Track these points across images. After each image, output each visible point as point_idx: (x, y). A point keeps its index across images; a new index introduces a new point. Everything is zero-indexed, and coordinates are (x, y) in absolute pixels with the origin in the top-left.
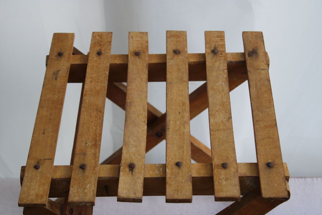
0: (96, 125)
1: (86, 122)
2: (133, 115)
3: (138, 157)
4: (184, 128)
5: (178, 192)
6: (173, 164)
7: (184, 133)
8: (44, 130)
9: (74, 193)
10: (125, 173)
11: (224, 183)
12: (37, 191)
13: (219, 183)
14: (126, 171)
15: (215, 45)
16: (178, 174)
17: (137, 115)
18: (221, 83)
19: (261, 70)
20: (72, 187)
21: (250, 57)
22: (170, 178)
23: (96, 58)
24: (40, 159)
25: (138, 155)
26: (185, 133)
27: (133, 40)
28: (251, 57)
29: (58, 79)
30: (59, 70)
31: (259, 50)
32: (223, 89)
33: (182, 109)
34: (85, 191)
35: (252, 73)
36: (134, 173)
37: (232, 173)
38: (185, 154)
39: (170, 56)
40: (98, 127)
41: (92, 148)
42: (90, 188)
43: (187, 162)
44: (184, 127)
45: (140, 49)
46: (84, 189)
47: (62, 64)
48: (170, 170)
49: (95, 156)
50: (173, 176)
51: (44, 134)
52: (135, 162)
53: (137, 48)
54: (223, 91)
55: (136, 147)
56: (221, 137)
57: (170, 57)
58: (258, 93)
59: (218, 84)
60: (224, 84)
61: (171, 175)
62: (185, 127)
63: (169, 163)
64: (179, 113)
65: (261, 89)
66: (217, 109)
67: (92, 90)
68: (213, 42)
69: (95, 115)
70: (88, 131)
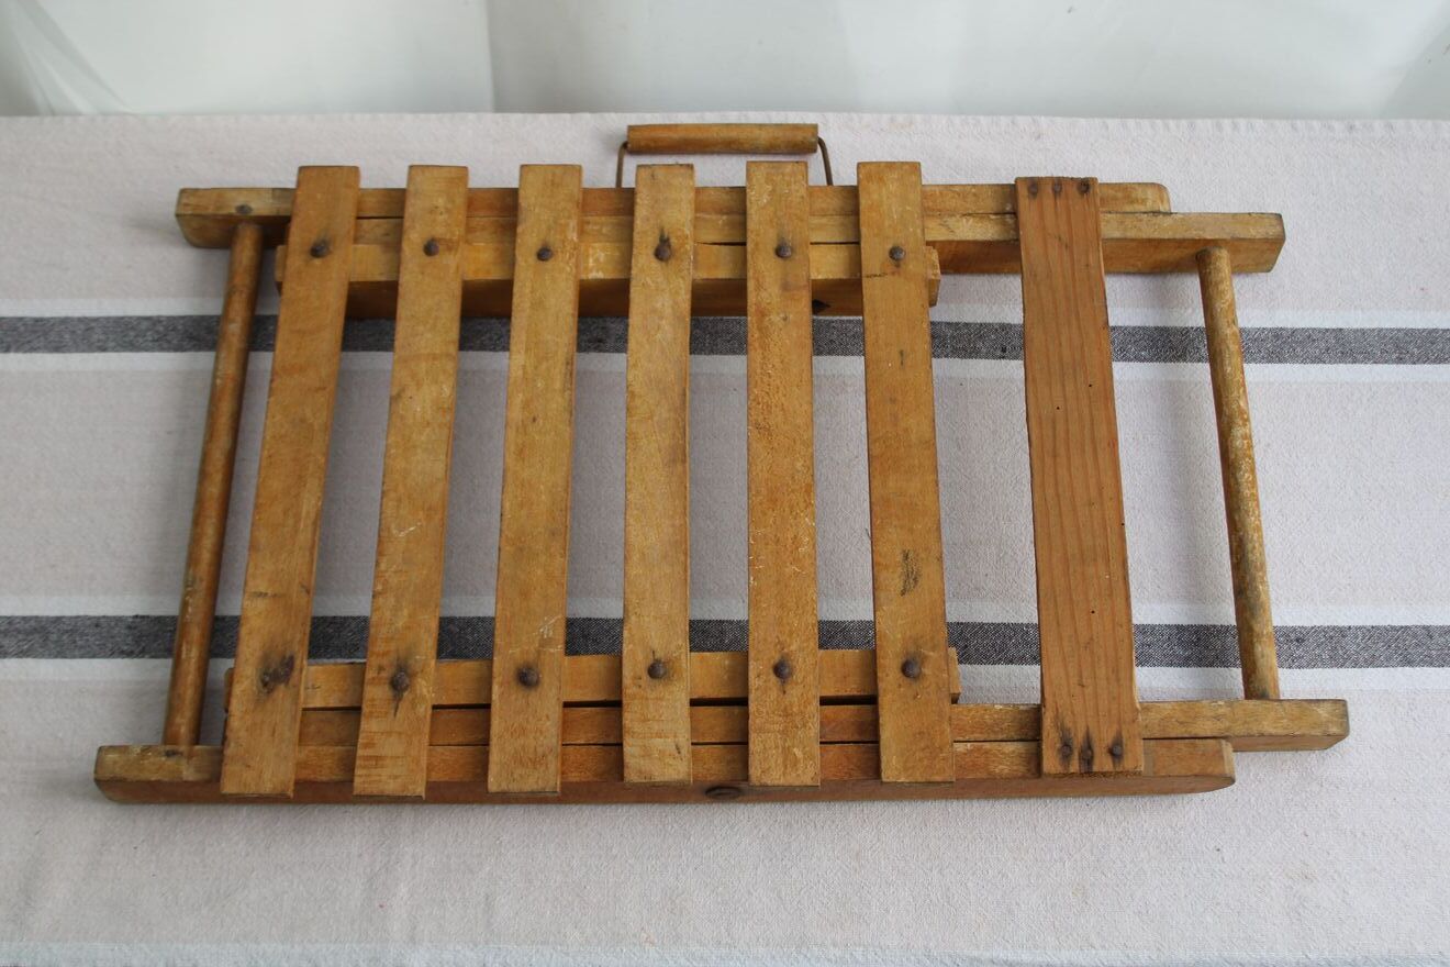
0: (766, 379)
1: (795, 388)
2: (665, 415)
3: (648, 279)
4: (524, 367)
5: (552, 181)
6: (560, 254)
7: (527, 350)
8: (902, 363)
9: (795, 182)
10: (679, 233)
11: (441, 202)
12: (884, 190)
13: (453, 202)
14: (677, 238)
15: (395, 715)
16: (549, 229)
17: (655, 419)
18: (402, 534)
19: (266, 594)
21: (288, 655)
22: (569, 217)
23: (793, 648)
24: (896, 276)
25: (649, 286)
26: (523, 352)
27: (675, 737)
28: (284, 657)
29: (900, 558)
30: (903, 593)
31: (255, 688)
32: (398, 507)
33: (526, 434)
34: (770, 187)
35: (297, 581)
36: (657, 232)
37: (417, 226)
38: (528, 284)
39: (553, 654)
40: (759, 371)
41: (769, 304)
43: (526, 261)
44: (524, 373)
45: (652, 695)
46: (774, 190)
47: (900, 622)
48: (569, 237)
49: (758, 280)
50: (563, 221)
51: (901, 353)
52: (655, 264)
53: (661, 699)
54: (399, 500)
55: (654, 311)
56: (429, 335)
57: (552, 650)
58: (297, 496)
59: (412, 529)
60: (394, 532)
61: (567, 225)
62: (520, 373)
63: (570, 258)
64: (534, 420)
65: (285, 513)
66: (428, 430)
67: (792, 508)
68: (400, 734)
69: (770, 412)
70: (786, 360)
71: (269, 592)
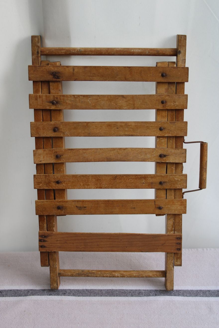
0: (128, 179)
1: (125, 185)
2: (119, 157)
4: (131, 125)
5: (182, 129)
6: (161, 132)
7: (136, 126)
8: (132, 208)
9: (181, 186)
10: (167, 159)
11: (177, 103)
12: (179, 206)
13: (177, 106)
14: (166, 159)
15: (47, 102)
16: (169, 129)
17: (118, 155)
18: (89, 101)
19: (74, 71)
20: (176, 187)
21: (60, 77)
22: (172, 134)
23: (64, 184)
24: (155, 207)
25: (153, 153)
26: (135, 125)
27: (43, 160)
28: (59, 77)
29: (85, 206)
30: (77, 206)
31: (52, 71)
32: (95, 99)
33: (114, 126)
34: (179, 180)
35: (77, 78)
36: (167, 154)
37: (170, 98)
38: (153, 125)
39: (61, 135)
40: (130, 177)
41: (148, 179)
42: (177, 178)
43: (160, 124)
44: (130, 125)
45: (52, 155)
46: (179, 181)
47: (70, 206)
48: (166, 134)
49: (154, 177)
50: (171, 133)
51: (135, 208)
52: (159, 154)
53: (52, 157)
54: (97, 99)
56: (139, 103)
57: (62, 135)
58: (98, 76)
59: (90, 103)
60: (89, 99)
61: (169, 133)
62: (130, 124)
63: (160, 135)
64: (117, 128)
65: (94, 73)
66: (115, 104)
67: (96, 184)
68: (43, 103)
69: (119, 180)
70: (133, 183)
71: (74, 72)
